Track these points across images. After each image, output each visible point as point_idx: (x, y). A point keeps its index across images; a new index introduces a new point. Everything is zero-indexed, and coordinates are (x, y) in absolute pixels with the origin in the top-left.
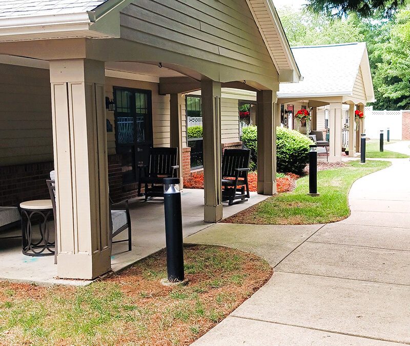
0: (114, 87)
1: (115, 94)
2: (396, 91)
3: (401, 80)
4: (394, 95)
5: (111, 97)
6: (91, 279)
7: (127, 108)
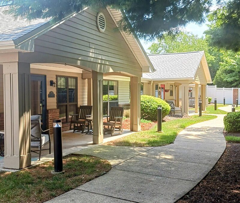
0: (56, 75)
1: (57, 79)
2: (231, 77)
3: (234, 71)
4: (230, 80)
5: (55, 81)
6: (19, 169)
7: (64, 86)
